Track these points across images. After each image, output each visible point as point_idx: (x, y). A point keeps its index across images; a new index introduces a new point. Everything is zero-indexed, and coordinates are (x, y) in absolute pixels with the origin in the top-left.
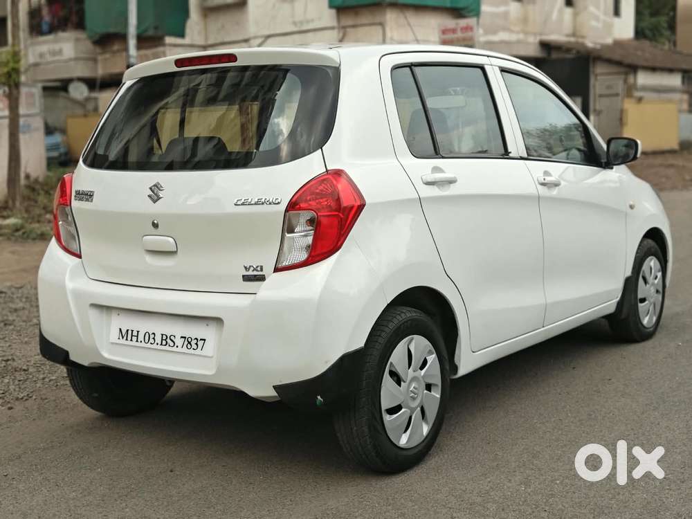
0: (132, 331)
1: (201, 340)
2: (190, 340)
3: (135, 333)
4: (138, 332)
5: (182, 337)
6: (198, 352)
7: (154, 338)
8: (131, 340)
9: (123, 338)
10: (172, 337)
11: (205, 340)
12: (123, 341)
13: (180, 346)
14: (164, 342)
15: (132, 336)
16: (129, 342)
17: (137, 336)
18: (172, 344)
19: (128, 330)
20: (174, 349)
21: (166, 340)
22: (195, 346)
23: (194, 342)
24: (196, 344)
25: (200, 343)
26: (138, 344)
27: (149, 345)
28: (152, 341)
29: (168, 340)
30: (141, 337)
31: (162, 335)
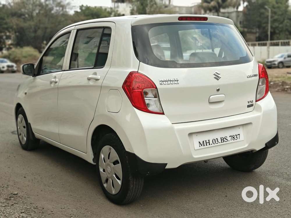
0: (206, 141)
1: (238, 135)
2: (233, 136)
3: (207, 141)
4: (209, 140)
5: (230, 136)
6: (238, 140)
7: (217, 141)
8: (206, 145)
9: (202, 145)
10: (226, 138)
11: (239, 134)
12: (203, 147)
13: (230, 140)
14: (223, 141)
15: (206, 143)
16: (206, 146)
17: (209, 142)
18: (226, 140)
19: (203, 142)
20: (228, 142)
21: (223, 140)
22: (236, 138)
23: (235, 137)
24: (237, 137)
25: (238, 136)
26: (211, 146)
27: (216, 144)
28: (217, 142)
29: (224, 139)
30: (211, 142)
31: (221, 138)
